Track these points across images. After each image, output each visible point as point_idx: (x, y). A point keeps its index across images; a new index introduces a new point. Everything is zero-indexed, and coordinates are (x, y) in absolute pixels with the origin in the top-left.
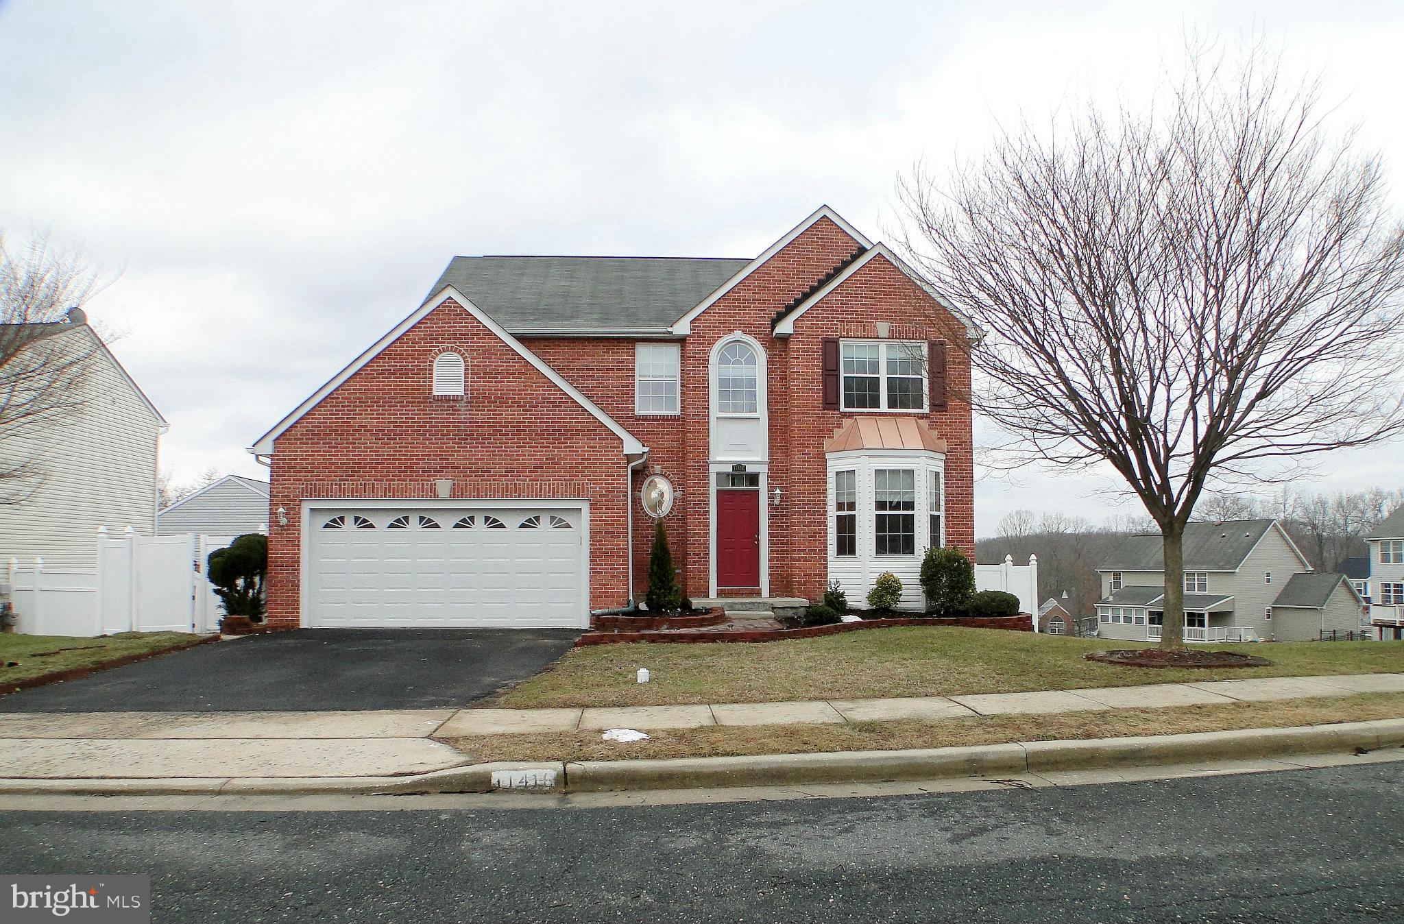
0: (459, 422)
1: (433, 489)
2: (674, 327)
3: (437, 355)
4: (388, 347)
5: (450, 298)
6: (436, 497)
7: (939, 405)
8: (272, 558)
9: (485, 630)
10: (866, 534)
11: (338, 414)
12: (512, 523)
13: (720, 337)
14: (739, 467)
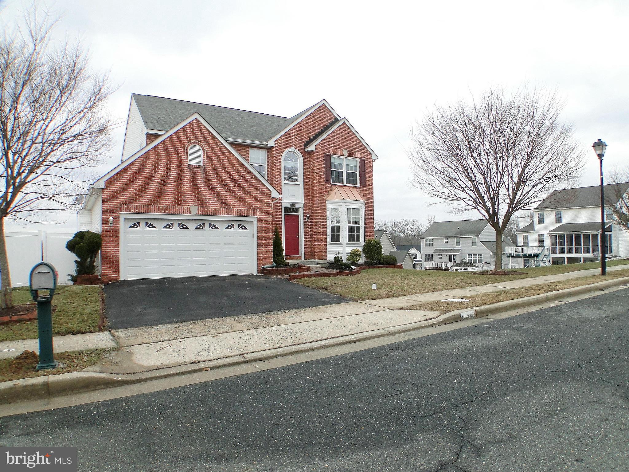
0: (200, 179)
1: (188, 210)
2: (269, 142)
3: (190, 145)
4: (166, 138)
5: (196, 118)
6: (190, 214)
7: (363, 183)
8: (104, 243)
9: (211, 277)
10: (344, 234)
11: (140, 170)
12: (222, 227)
13: (286, 149)
14: (293, 205)
